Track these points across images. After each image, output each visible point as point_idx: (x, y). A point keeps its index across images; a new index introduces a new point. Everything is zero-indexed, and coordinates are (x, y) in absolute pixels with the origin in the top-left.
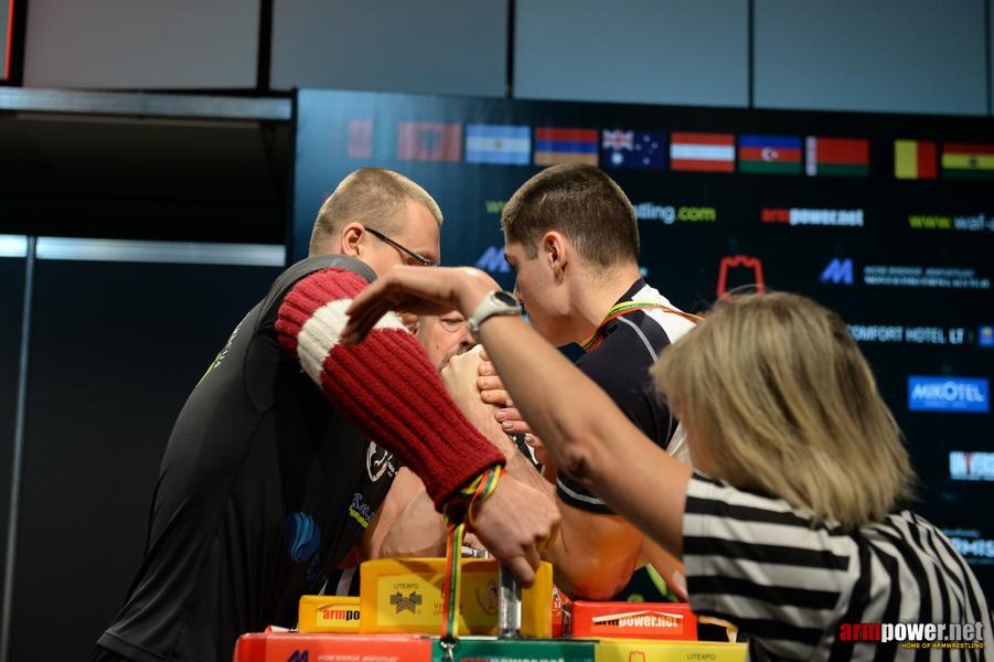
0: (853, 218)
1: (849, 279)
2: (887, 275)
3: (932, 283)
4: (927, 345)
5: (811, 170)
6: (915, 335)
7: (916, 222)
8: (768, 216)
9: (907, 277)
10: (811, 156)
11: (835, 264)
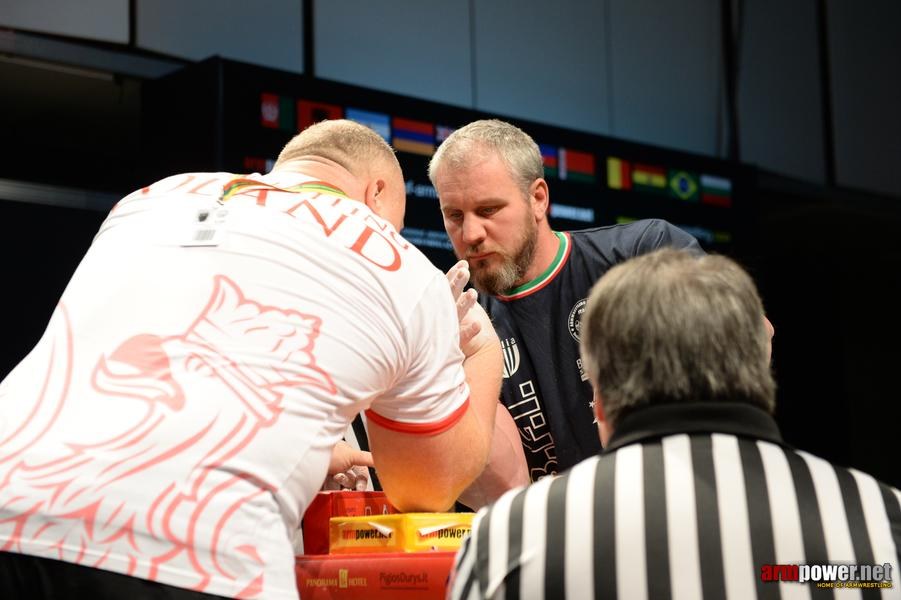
0: (587, 215)
5: (563, 174)
10: (562, 164)
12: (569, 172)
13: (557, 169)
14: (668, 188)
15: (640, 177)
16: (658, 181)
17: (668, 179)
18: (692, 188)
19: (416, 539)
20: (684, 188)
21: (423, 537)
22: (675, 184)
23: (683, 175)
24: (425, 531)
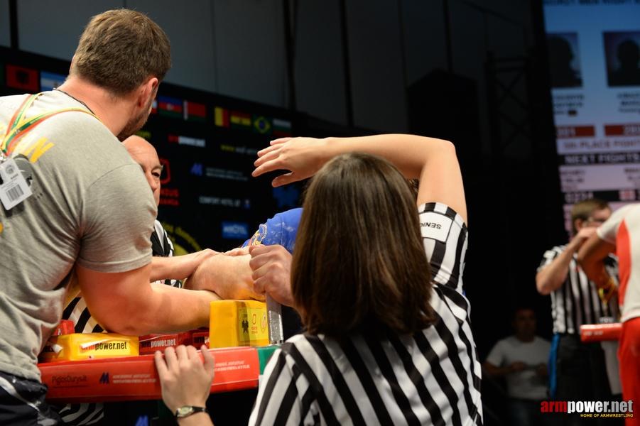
0: (201, 143)
1: (201, 173)
2: (214, 173)
3: (229, 177)
4: (228, 207)
5: (186, 117)
6: (224, 202)
7: (224, 147)
8: (171, 138)
9: (220, 174)
10: (186, 111)
11: (195, 166)
12: (189, 115)
13: (182, 113)
14: (252, 126)
15: (235, 120)
16: (246, 122)
17: (253, 121)
18: (267, 126)
19: (79, 350)
20: (262, 126)
21: (84, 350)
22: (257, 124)
23: (262, 118)
24: (85, 345)
